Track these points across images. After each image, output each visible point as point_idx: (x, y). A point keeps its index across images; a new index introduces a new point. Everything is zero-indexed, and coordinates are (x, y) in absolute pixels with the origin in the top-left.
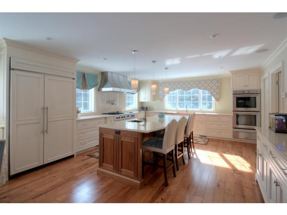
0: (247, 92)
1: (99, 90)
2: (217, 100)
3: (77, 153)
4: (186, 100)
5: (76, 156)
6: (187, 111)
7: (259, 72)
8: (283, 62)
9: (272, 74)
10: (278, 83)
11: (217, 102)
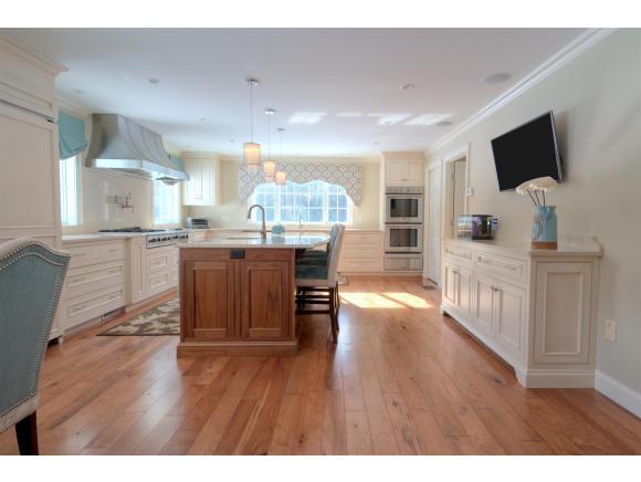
0: (405, 191)
1: (88, 163)
2: (357, 203)
3: (66, 331)
4: (298, 203)
5: (64, 342)
6: (301, 226)
7: (422, 158)
8: (470, 145)
9: (447, 163)
10: (453, 176)
11: (357, 208)
